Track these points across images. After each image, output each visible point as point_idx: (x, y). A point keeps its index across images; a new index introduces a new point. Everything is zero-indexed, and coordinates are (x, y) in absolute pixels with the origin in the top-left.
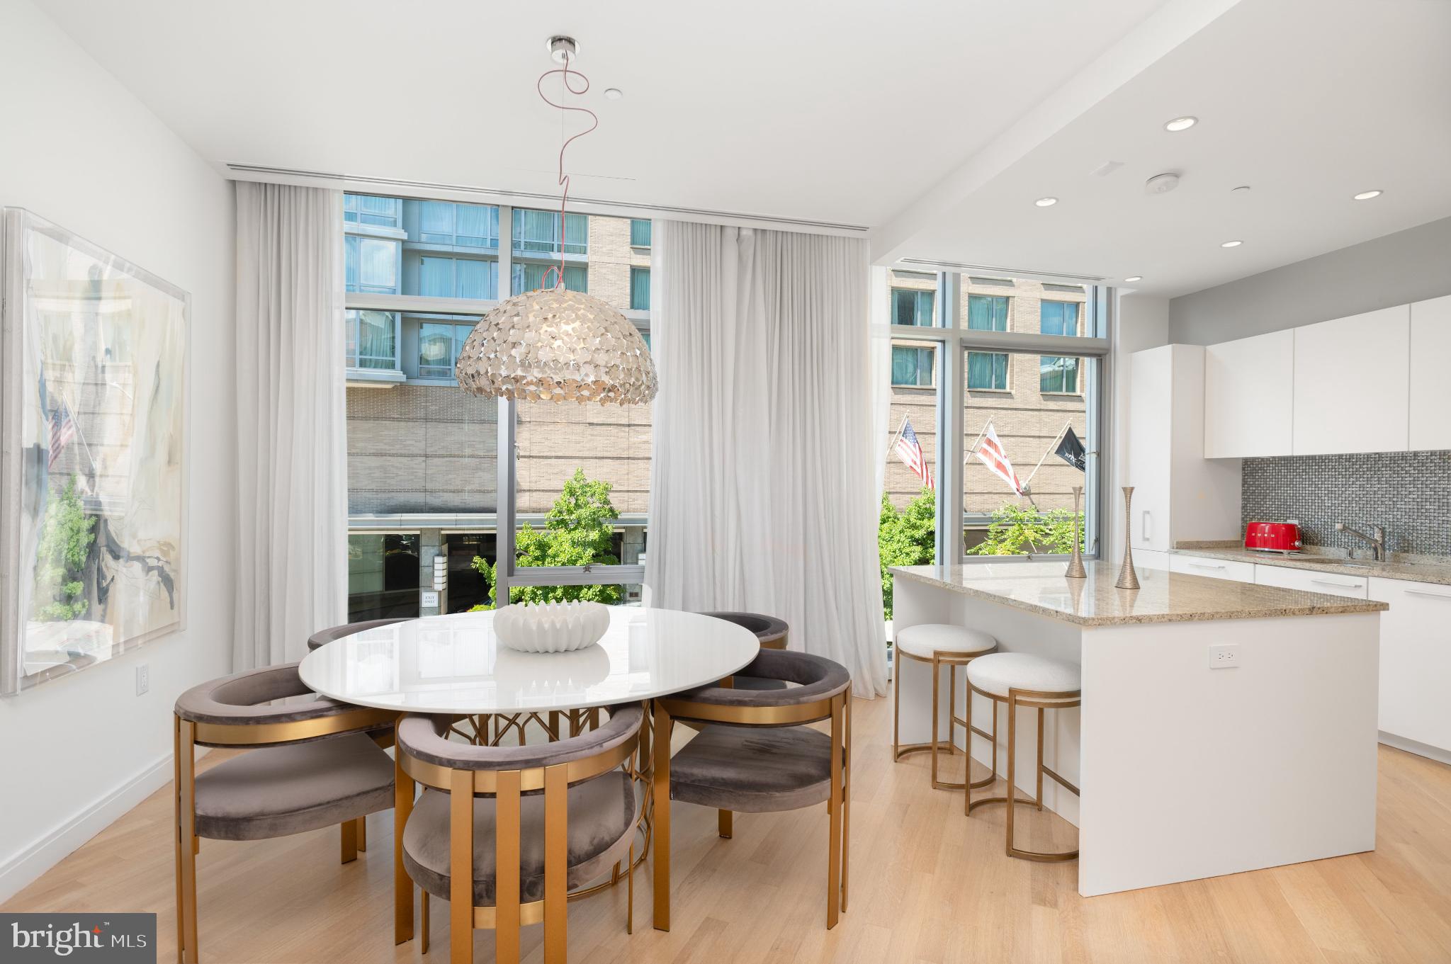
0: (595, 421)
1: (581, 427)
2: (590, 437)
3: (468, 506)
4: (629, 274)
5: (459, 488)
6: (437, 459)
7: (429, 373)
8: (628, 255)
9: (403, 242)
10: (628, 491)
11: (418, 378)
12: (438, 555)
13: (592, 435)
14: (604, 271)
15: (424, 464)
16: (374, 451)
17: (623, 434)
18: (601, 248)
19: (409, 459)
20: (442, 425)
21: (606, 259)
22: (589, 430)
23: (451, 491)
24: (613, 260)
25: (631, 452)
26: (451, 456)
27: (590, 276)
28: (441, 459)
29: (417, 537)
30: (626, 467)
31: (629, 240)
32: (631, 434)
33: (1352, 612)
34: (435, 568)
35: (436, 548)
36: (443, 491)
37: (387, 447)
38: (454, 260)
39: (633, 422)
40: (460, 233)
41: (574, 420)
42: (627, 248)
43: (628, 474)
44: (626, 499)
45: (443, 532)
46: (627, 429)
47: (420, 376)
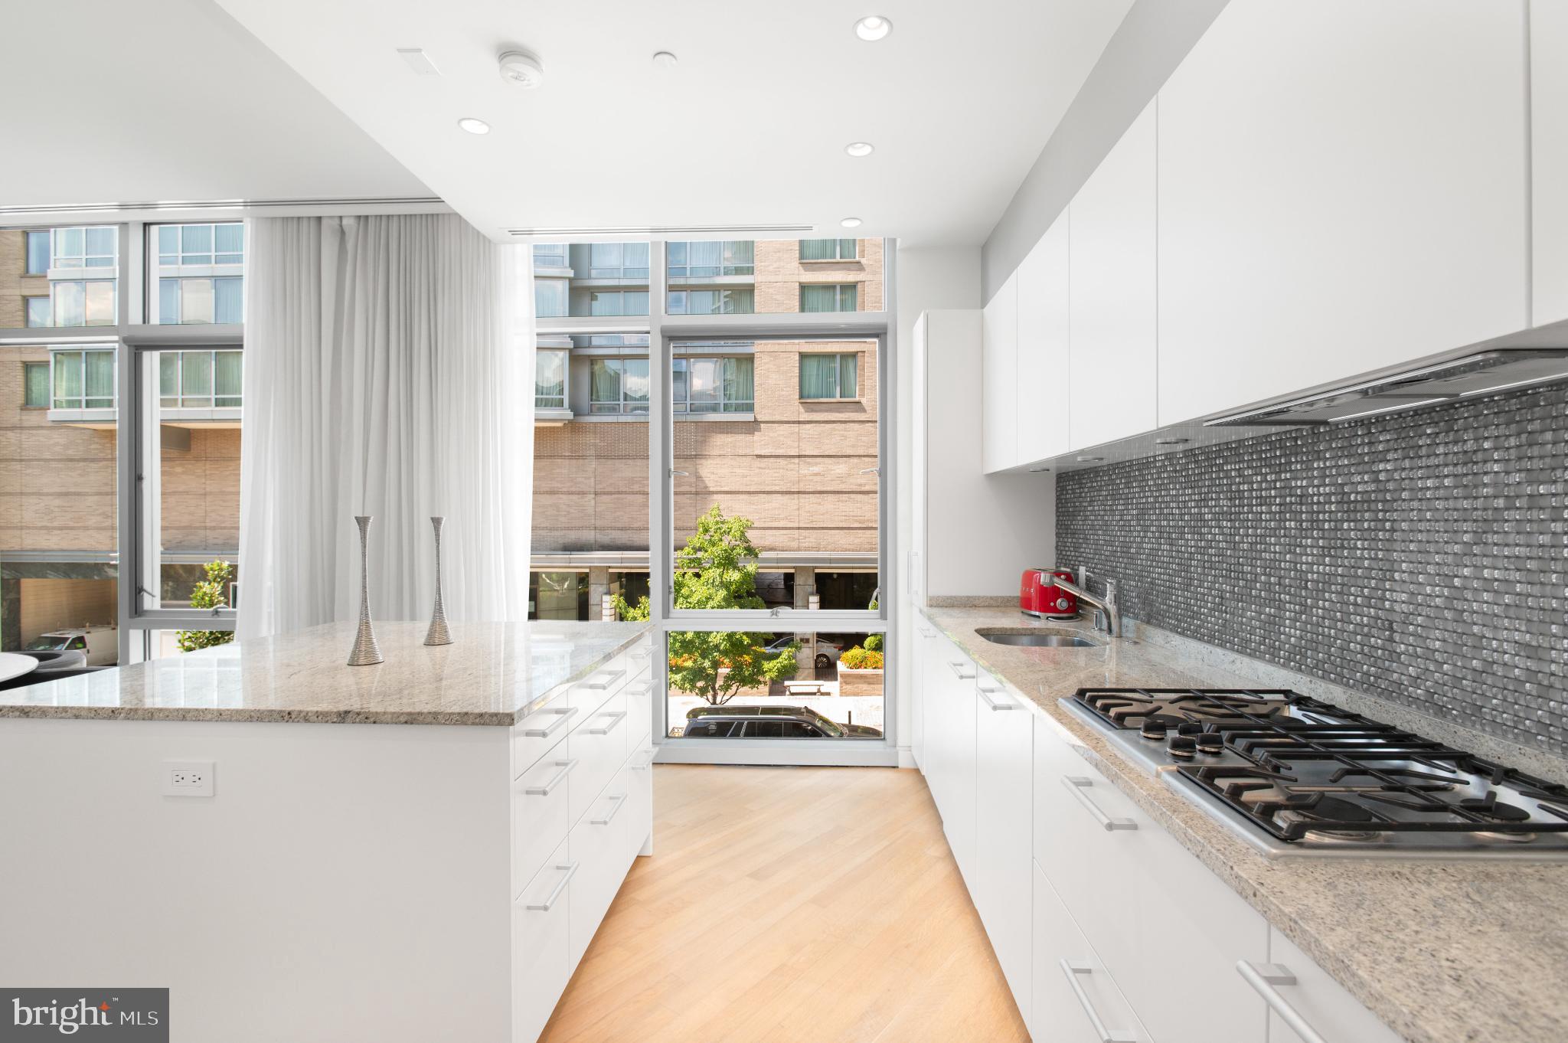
0: (762, 453)
1: (749, 459)
2: (757, 471)
3: (635, 544)
4: (797, 292)
5: (627, 525)
6: (605, 497)
7: (600, 409)
8: (796, 272)
9: (571, 280)
10: (799, 528)
11: (588, 415)
12: (606, 594)
13: (760, 468)
14: (771, 291)
15: (593, 502)
16: (548, 489)
17: (792, 466)
18: (769, 266)
19: (580, 496)
20: (610, 462)
21: (772, 278)
22: (758, 463)
23: (621, 529)
24: (780, 278)
25: (802, 484)
26: (619, 493)
27: (757, 298)
28: (609, 497)
29: (587, 574)
30: (796, 501)
31: (798, 255)
32: (801, 466)
33: (431, 723)
34: (604, 606)
35: (605, 586)
36: (612, 528)
37: (559, 485)
38: (622, 293)
39: (804, 453)
40: (628, 264)
41: (741, 452)
42: (796, 263)
43: (799, 509)
44: (796, 536)
45: (611, 570)
46: (796, 460)
47: (591, 412)
